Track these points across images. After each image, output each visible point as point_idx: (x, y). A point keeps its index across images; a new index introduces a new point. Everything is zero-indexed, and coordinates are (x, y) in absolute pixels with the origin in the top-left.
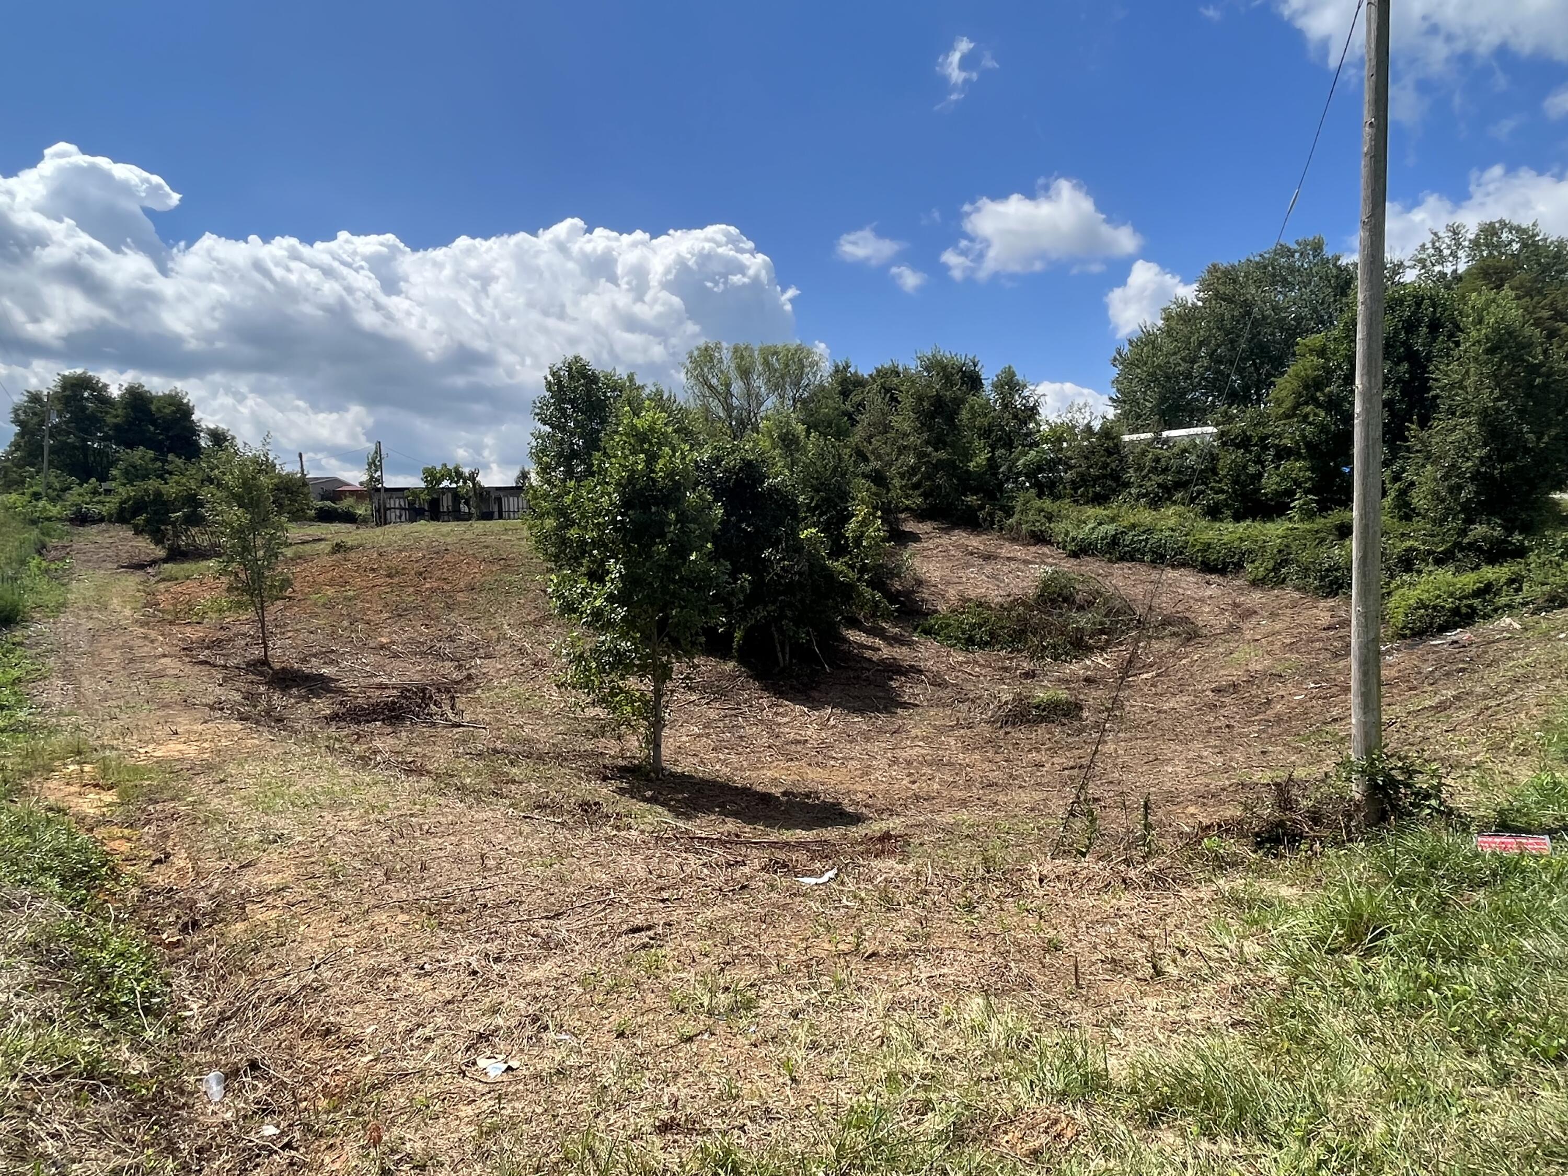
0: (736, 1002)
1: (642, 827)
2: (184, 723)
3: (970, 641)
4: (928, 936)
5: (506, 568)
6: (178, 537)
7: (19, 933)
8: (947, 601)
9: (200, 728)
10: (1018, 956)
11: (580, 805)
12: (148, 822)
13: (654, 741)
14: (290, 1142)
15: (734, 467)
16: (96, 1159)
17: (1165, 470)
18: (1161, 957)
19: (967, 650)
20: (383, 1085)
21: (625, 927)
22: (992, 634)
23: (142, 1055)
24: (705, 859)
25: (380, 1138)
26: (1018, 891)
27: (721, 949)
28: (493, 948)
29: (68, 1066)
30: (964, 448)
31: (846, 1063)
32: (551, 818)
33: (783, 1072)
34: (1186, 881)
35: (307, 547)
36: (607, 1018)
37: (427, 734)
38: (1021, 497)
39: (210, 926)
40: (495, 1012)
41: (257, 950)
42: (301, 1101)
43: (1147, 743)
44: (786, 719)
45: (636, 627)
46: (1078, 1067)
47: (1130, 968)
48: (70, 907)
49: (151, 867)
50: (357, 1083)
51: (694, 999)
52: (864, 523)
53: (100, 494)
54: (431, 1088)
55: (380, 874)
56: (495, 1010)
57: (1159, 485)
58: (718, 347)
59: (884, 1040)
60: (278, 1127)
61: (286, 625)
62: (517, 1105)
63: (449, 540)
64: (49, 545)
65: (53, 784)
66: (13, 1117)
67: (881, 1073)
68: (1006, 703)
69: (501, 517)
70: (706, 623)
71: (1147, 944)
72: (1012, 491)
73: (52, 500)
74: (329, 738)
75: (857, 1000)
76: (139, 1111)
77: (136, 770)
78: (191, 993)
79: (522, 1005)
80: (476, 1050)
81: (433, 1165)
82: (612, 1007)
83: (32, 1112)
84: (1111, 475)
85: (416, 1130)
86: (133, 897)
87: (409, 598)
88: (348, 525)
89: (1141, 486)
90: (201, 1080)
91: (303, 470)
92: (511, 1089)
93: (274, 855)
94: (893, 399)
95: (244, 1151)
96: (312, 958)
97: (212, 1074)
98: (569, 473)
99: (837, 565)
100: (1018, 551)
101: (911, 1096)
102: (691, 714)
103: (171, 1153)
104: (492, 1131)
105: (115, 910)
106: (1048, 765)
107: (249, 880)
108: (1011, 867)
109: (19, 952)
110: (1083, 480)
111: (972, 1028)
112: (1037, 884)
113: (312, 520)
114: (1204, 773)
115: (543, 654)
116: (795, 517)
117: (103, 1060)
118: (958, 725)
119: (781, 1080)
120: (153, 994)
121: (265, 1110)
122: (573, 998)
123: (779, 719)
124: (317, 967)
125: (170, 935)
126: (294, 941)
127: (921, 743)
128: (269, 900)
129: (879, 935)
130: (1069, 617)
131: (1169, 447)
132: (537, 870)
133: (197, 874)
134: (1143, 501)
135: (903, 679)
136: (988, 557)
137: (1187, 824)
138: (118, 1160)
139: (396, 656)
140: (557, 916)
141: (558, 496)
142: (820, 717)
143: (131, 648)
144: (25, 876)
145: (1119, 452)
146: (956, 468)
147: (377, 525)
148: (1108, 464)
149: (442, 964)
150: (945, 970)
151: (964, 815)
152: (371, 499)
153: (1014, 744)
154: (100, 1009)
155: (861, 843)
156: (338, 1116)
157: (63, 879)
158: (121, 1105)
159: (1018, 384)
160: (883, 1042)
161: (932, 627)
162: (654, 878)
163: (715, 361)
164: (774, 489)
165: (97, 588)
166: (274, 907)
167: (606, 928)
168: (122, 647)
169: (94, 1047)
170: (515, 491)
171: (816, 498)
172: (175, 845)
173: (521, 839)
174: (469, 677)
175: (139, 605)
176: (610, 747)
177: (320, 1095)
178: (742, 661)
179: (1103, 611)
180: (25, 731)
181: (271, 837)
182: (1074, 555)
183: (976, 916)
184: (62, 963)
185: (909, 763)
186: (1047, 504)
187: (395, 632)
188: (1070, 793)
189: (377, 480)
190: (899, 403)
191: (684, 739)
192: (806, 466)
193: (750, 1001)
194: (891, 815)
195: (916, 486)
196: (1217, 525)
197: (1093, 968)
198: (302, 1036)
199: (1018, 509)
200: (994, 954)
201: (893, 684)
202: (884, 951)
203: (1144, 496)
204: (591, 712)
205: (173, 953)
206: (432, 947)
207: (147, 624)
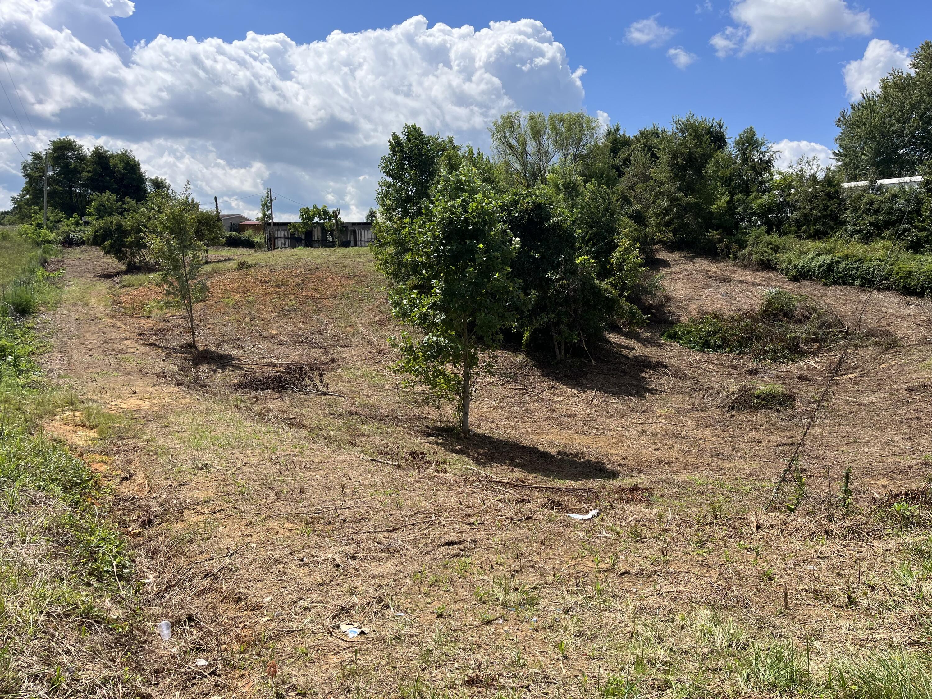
0: (523, 599)
1: (454, 471)
2: (140, 385)
3: (706, 345)
4: (668, 562)
5: (358, 283)
6: (134, 256)
7: (39, 520)
8: (689, 313)
9: (150, 389)
10: (738, 582)
11: (410, 454)
12: (118, 452)
13: (464, 410)
14: (215, 671)
15: (527, 209)
16: (93, 670)
17: (877, 212)
18: (855, 590)
19: (703, 351)
20: (277, 637)
21: (443, 541)
22: (724, 340)
23: (118, 606)
24: (500, 496)
25: (276, 672)
26: (738, 534)
27: (512, 561)
28: (350, 549)
29: (73, 609)
30: (709, 194)
31: (604, 648)
32: (390, 462)
33: (557, 651)
34: (876, 534)
35: (221, 265)
36: (430, 603)
37: (303, 400)
38: (753, 233)
39: (160, 524)
40: (352, 593)
41: (191, 542)
42: (221, 644)
43: (849, 429)
44: (561, 398)
45: (452, 327)
46: (786, 666)
47: (829, 598)
48: (70, 506)
49: (121, 482)
50: (259, 634)
51: (492, 595)
52: (626, 252)
53: (81, 225)
54: (310, 642)
55: (272, 494)
56: (352, 592)
57: (871, 224)
58: (518, 115)
59: (633, 635)
60: (207, 660)
61: (207, 320)
62: (368, 657)
63: (319, 261)
64: (49, 260)
65: (56, 424)
66: (42, 638)
67: (632, 658)
68: (733, 393)
69: (355, 245)
70: (504, 325)
71: (843, 580)
72: (746, 228)
73: (51, 229)
74: (237, 400)
75: (613, 604)
76: (118, 642)
77: (109, 417)
78: (148, 568)
79: (371, 590)
80: (339, 618)
81: (311, 694)
82: (434, 596)
83: (53, 636)
84: (830, 215)
85: (299, 669)
86: (109, 501)
87: (292, 303)
88: (249, 249)
89: (855, 225)
90: (156, 625)
91: (217, 209)
92: (364, 647)
93: (201, 478)
94: (654, 155)
95: (185, 674)
96: (228, 549)
97: (163, 622)
98: (406, 213)
99: (604, 284)
100: (749, 276)
101: (654, 676)
102: (490, 392)
103: (139, 671)
104: (352, 674)
105: (98, 510)
106: (765, 443)
107: (185, 494)
108: (734, 515)
109: (40, 533)
110: (806, 219)
111: (702, 631)
112: (754, 530)
113: (224, 245)
114: (895, 454)
115: (386, 345)
116: (572, 247)
117: (94, 607)
118: (694, 408)
119: (556, 657)
120: (124, 567)
121: (199, 649)
122: (406, 588)
123: (556, 398)
124: (231, 555)
125: (134, 528)
126: (216, 537)
127: (664, 421)
128: (199, 508)
129: (630, 559)
130: (787, 328)
131: (882, 193)
132: (380, 498)
133: (151, 488)
134: (856, 236)
135: (652, 372)
136: (724, 280)
137: (879, 493)
138: (106, 672)
139: (282, 343)
140: (395, 530)
141: (396, 230)
142: (586, 398)
143: (104, 333)
144: (41, 484)
145: (839, 196)
146: (701, 209)
147: (269, 249)
148: (828, 207)
149: (316, 558)
150: (681, 588)
151: (696, 476)
152: (264, 231)
153: (738, 425)
154: (91, 574)
155: (616, 492)
156: (247, 655)
157: (65, 487)
158: (106, 637)
159: (756, 141)
160: (632, 636)
161: (676, 333)
162: (463, 507)
163: (515, 127)
164: (557, 225)
165: (81, 290)
166: (203, 513)
167: (429, 541)
168: (98, 332)
169: (89, 598)
170: (366, 225)
171: (590, 233)
172: (136, 468)
173: (369, 476)
174: (333, 360)
175: (109, 304)
176: (432, 413)
177: (234, 641)
178: (528, 355)
179: (817, 323)
180: (37, 387)
181: (199, 466)
182: (795, 279)
183: (705, 550)
184: (66, 542)
185: (654, 435)
186: (775, 238)
187: (282, 327)
188: (783, 463)
189: (269, 217)
190: (658, 158)
191: (485, 409)
192: (583, 208)
193: (533, 599)
194: (639, 473)
195: (668, 224)
196: (918, 257)
197: (799, 595)
198: (222, 601)
199: (750, 242)
200: (720, 579)
201: (644, 375)
202: (633, 571)
203: (857, 232)
204: (418, 388)
205: (136, 541)
206: (308, 547)
207: (115, 316)
